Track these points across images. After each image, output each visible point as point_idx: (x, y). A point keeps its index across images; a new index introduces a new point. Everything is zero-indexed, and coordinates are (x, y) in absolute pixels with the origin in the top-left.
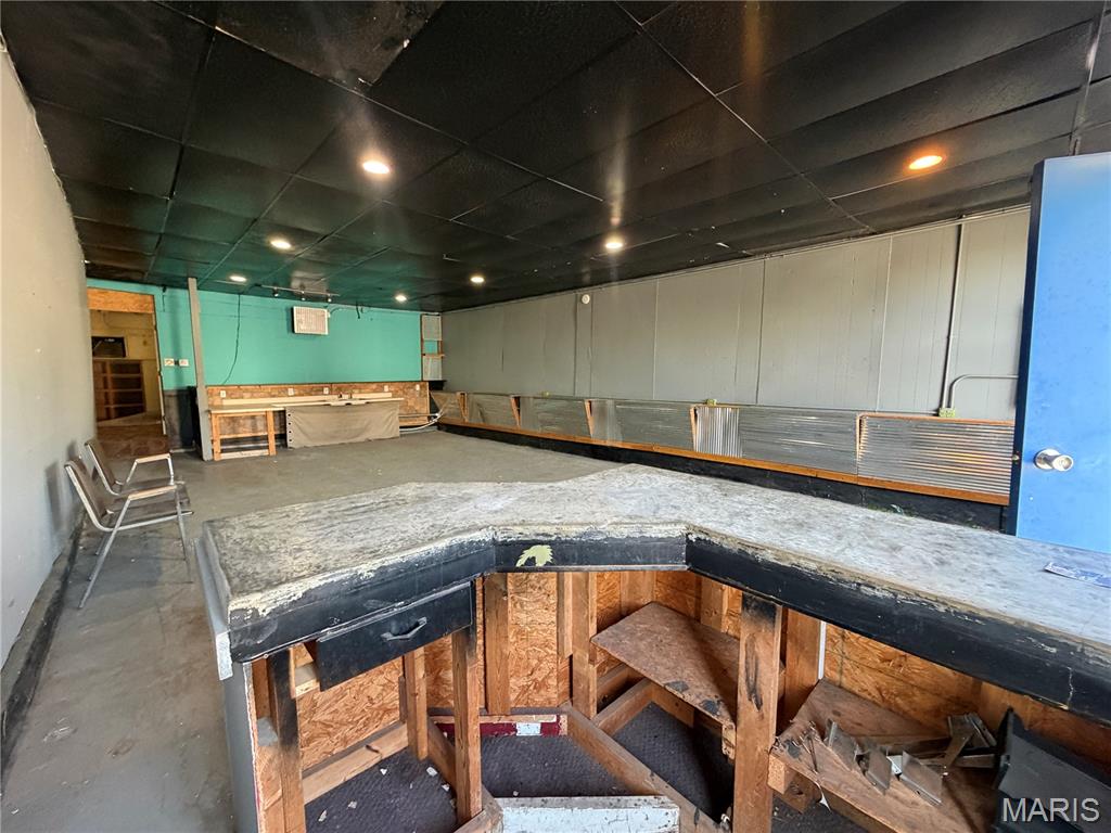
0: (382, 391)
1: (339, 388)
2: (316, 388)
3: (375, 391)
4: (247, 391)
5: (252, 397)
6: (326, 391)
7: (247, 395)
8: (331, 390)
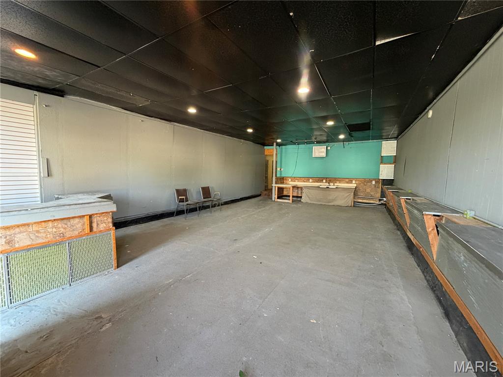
0: (352, 183)
1: (330, 180)
2: (320, 180)
6: (324, 181)
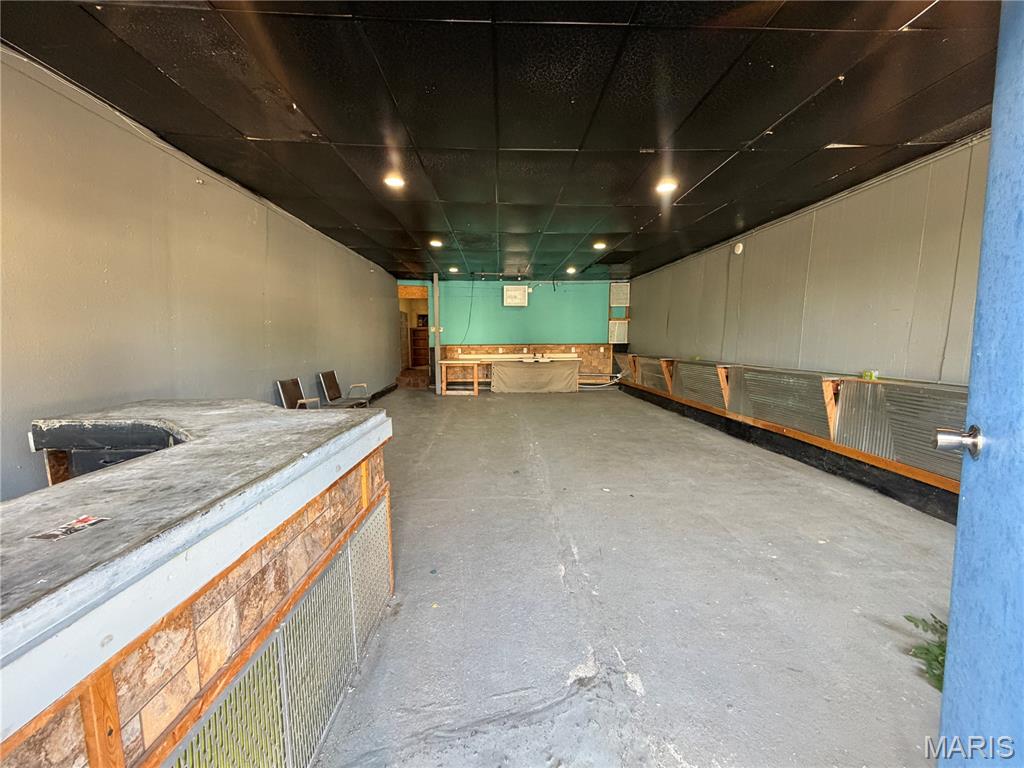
0: (570, 352)
1: (535, 349)
3: (564, 352)
4: (473, 349)
5: (476, 353)
6: (525, 350)
7: (473, 352)
8: (529, 349)
